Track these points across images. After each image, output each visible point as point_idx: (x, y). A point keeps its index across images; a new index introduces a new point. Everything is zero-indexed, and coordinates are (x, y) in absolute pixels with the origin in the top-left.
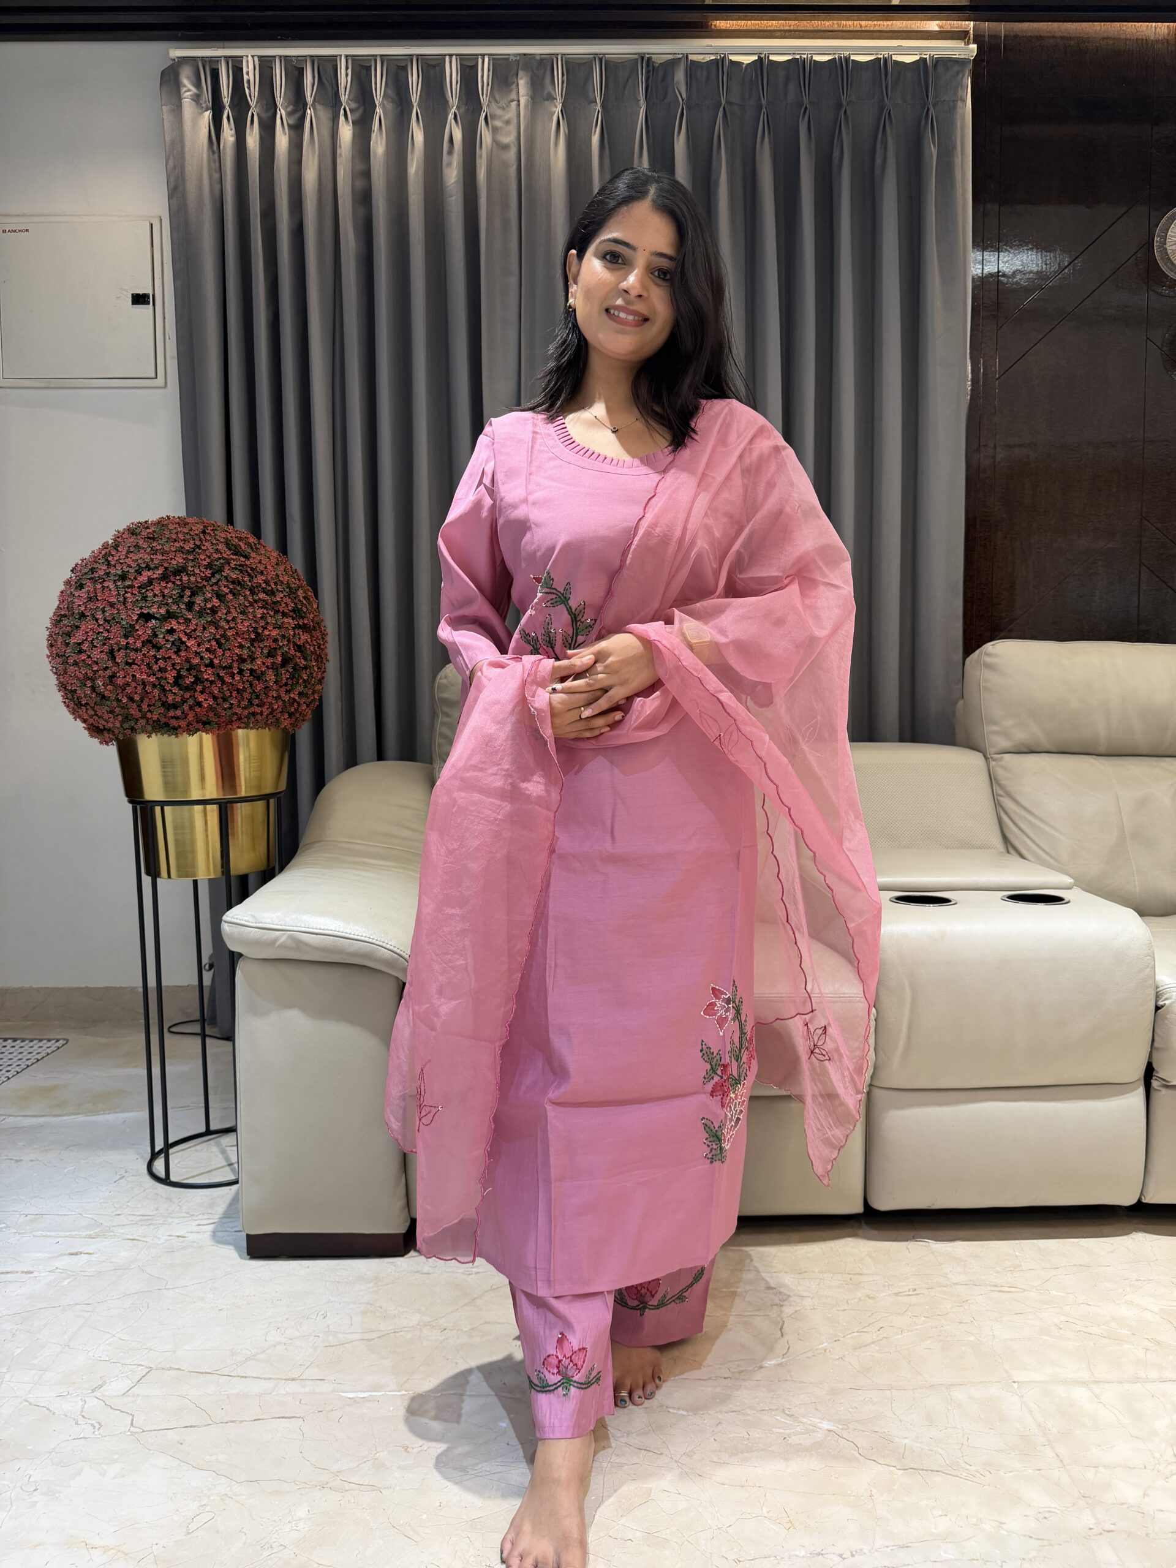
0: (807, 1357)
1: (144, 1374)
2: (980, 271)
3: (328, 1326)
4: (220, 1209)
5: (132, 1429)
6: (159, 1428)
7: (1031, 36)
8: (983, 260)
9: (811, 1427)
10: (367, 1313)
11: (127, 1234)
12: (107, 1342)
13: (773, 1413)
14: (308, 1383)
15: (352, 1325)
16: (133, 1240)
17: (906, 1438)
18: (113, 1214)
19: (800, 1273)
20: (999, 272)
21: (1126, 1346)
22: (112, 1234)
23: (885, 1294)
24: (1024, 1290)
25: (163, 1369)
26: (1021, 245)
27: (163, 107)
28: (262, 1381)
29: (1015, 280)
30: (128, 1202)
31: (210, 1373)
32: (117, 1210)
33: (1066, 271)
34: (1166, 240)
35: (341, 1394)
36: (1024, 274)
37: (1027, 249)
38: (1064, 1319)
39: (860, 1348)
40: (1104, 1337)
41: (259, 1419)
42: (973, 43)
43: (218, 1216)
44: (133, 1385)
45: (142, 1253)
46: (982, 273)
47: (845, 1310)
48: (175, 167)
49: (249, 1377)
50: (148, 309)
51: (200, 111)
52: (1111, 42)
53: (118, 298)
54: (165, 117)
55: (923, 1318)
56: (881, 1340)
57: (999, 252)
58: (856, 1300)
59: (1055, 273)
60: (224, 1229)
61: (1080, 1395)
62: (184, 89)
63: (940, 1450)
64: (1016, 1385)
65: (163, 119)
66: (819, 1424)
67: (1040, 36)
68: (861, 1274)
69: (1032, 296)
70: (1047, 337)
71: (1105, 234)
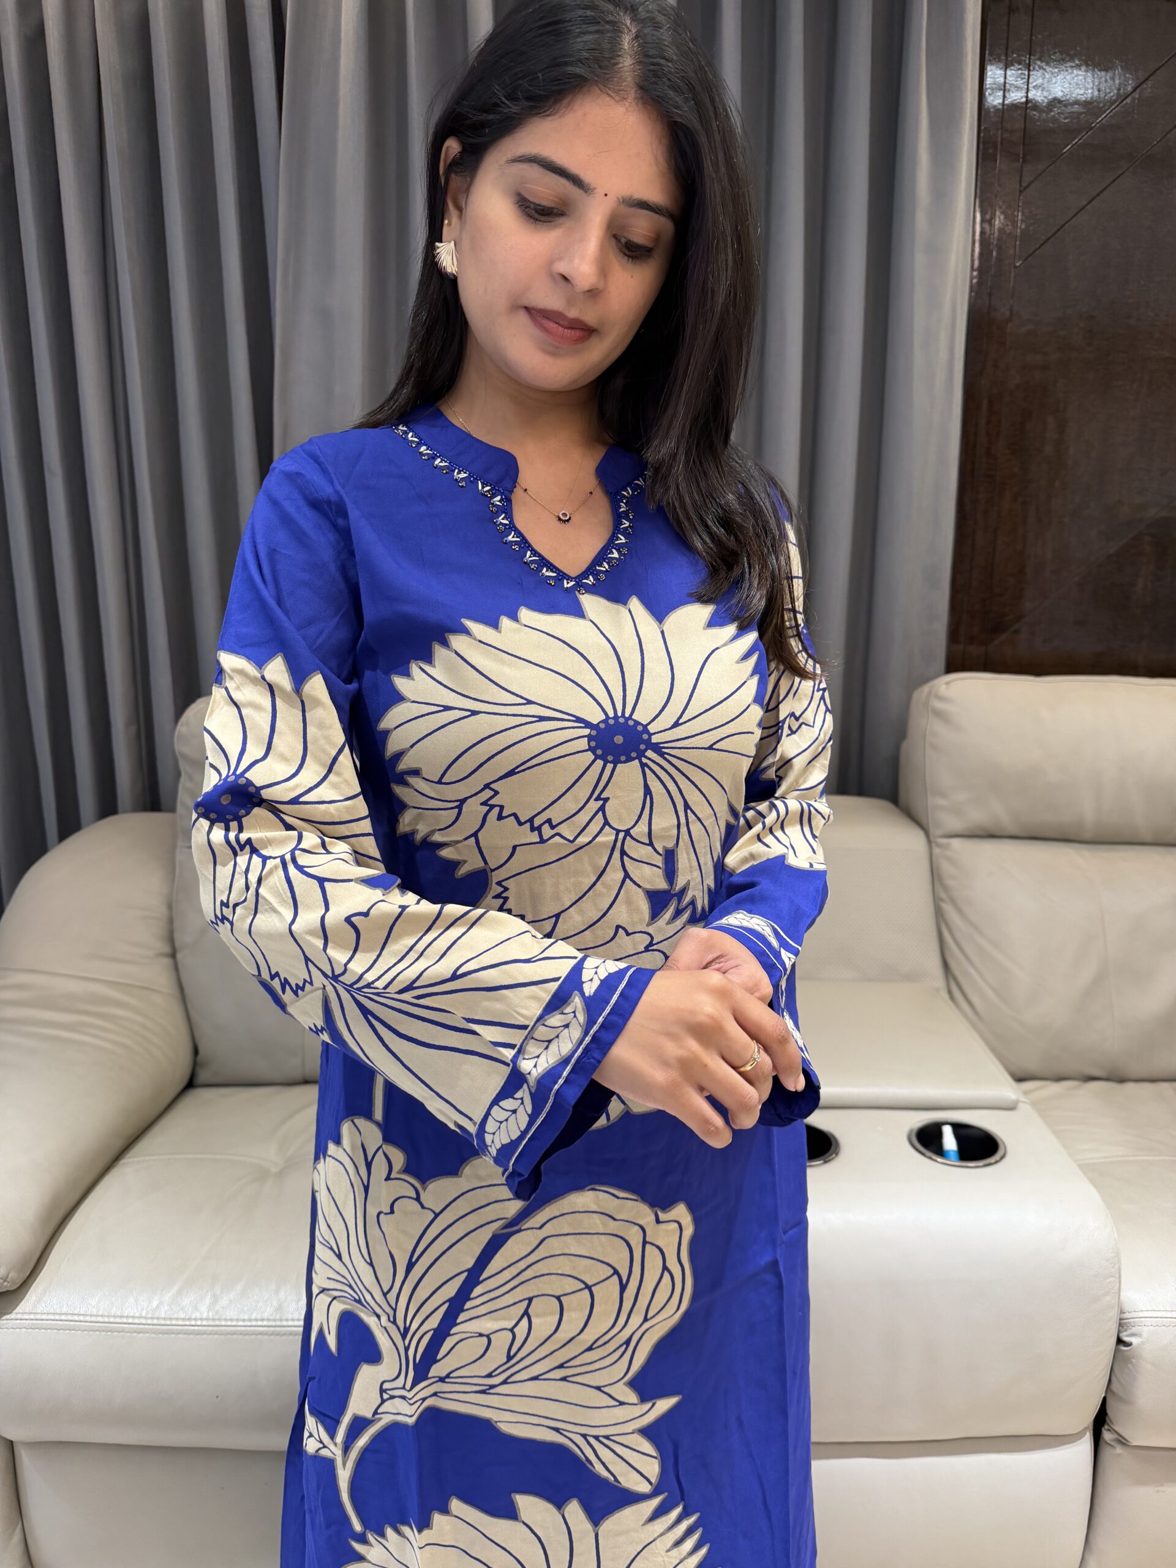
2: (1000, 101)
8: (1005, 83)
20: (1027, 100)
26: (1063, 60)
29: (1053, 114)
33: (1128, 100)
36: (1065, 106)
37: (1071, 67)
46: (1003, 104)
57: (1029, 70)
59: (1112, 103)
69: (1077, 140)
70: (1093, 203)
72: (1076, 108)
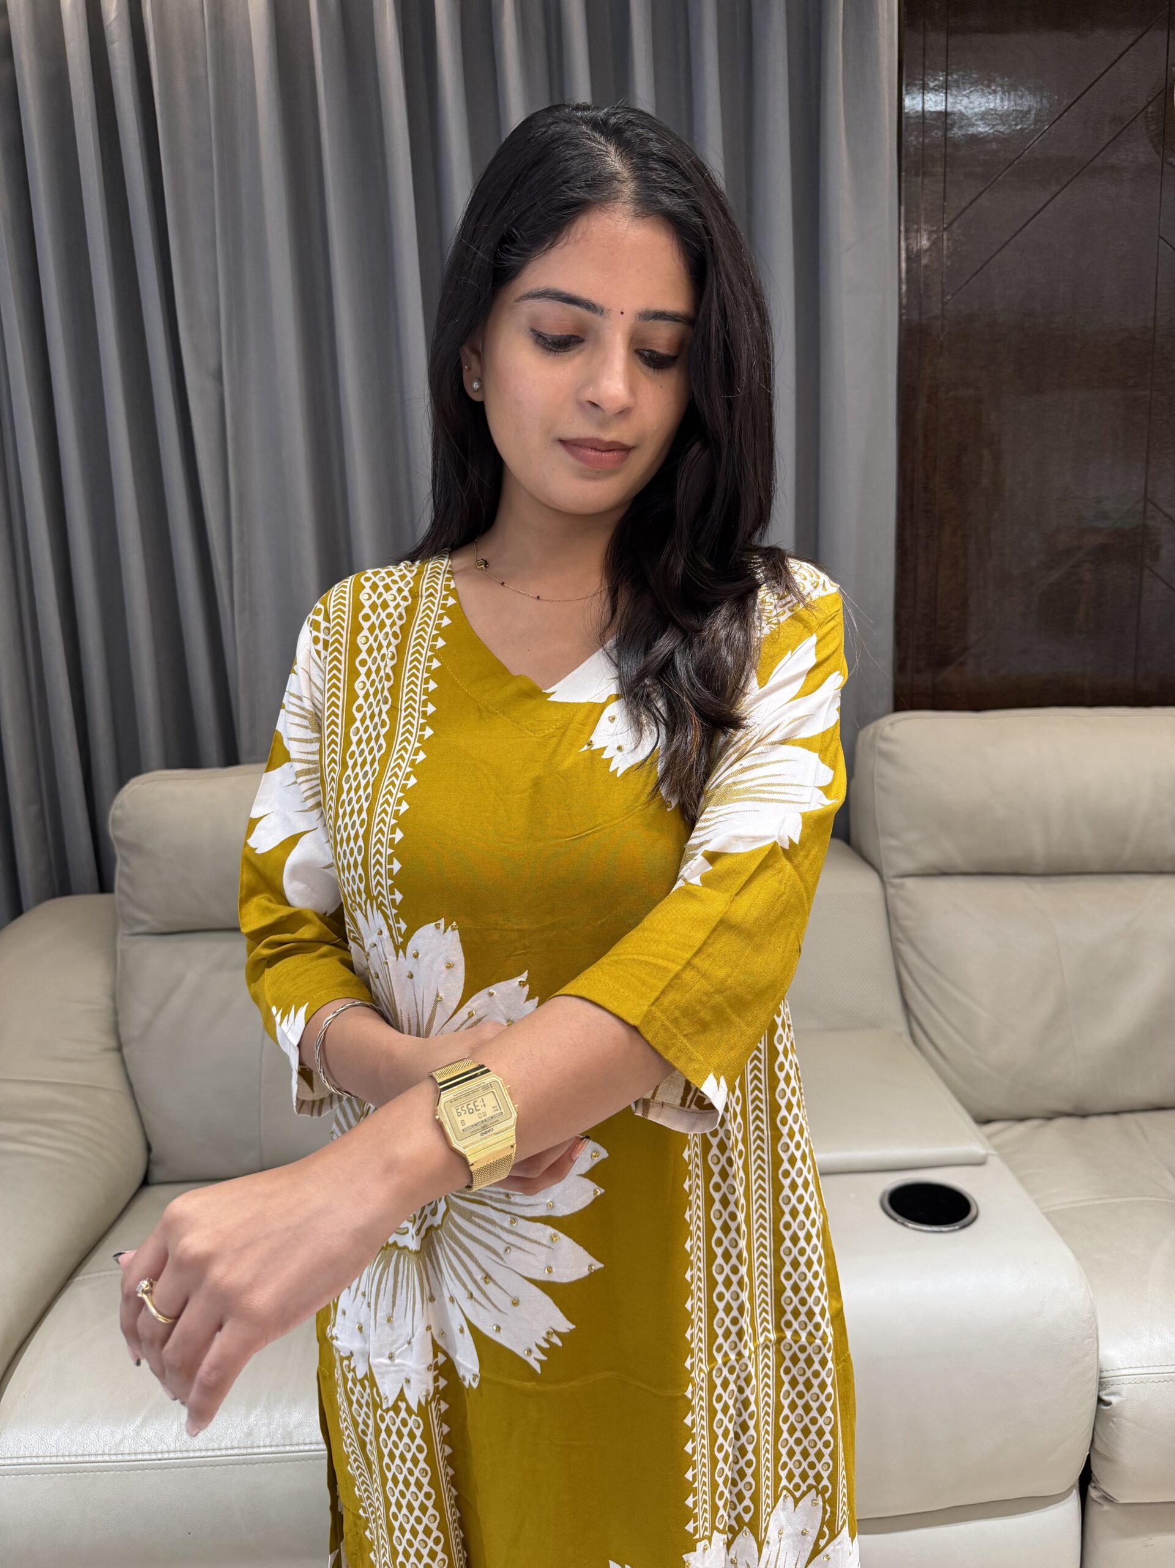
2: (921, 140)
8: (924, 122)
20: (946, 139)
70: (1016, 238)
71: (1102, 78)
72: (994, 146)
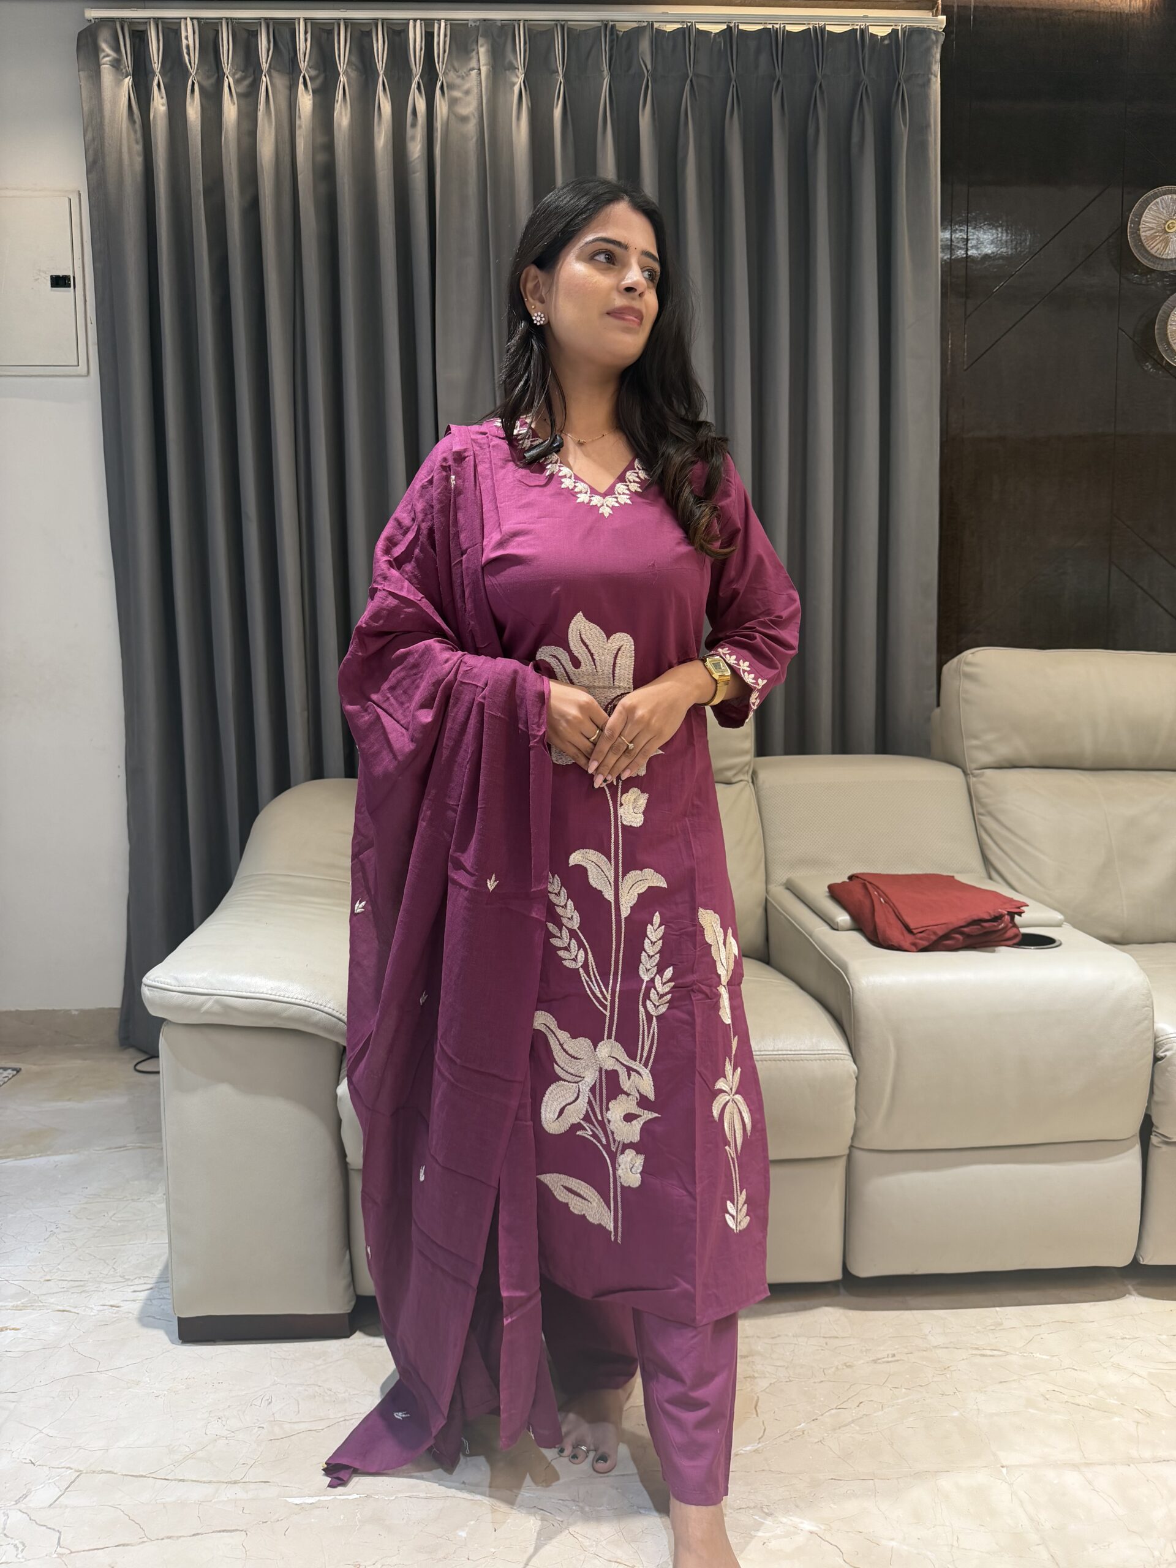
0: (785, 1442)
1: (73, 1478)
2: (949, 256)
3: (273, 1414)
4: (156, 1272)
5: (59, 1550)
6: (87, 1548)
7: (1002, 8)
8: (951, 244)
9: (792, 1529)
10: (315, 1397)
11: (58, 1305)
12: (33, 1440)
13: (751, 1511)
14: (252, 1486)
15: (299, 1412)
16: (64, 1311)
17: (892, 1539)
18: (42, 1280)
19: (773, 1338)
20: (967, 257)
21: (1117, 1419)
22: (41, 1304)
23: (862, 1361)
24: (1007, 1353)
25: (94, 1472)
27: (81, 73)
28: (202, 1484)
30: (59, 1264)
31: (145, 1477)
32: (45, 1276)
33: (1037, 256)
34: (1139, 225)
35: (287, 1499)
36: (993, 260)
38: (1051, 1387)
39: (840, 1428)
40: (1093, 1409)
41: (198, 1534)
42: (943, 13)
43: (153, 1281)
44: (60, 1493)
45: (73, 1326)
46: (951, 259)
47: (822, 1381)
48: (94, 139)
49: (187, 1481)
50: (70, 291)
51: (121, 78)
52: (1085, 15)
53: (36, 280)
54: (82, 84)
55: (904, 1390)
56: (861, 1418)
57: (967, 237)
58: (833, 1370)
59: (1025, 258)
60: (161, 1297)
61: (1072, 1479)
62: (102, 55)
63: (929, 1553)
64: (1004, 1470)
65: (80, 86)
66: (799, 1525)
67: (1011, 8)
68: (837, 1337)
69: (1002, 283)
70: (1017, 326)
71: (1077, 218)
72: (1001, 261)
